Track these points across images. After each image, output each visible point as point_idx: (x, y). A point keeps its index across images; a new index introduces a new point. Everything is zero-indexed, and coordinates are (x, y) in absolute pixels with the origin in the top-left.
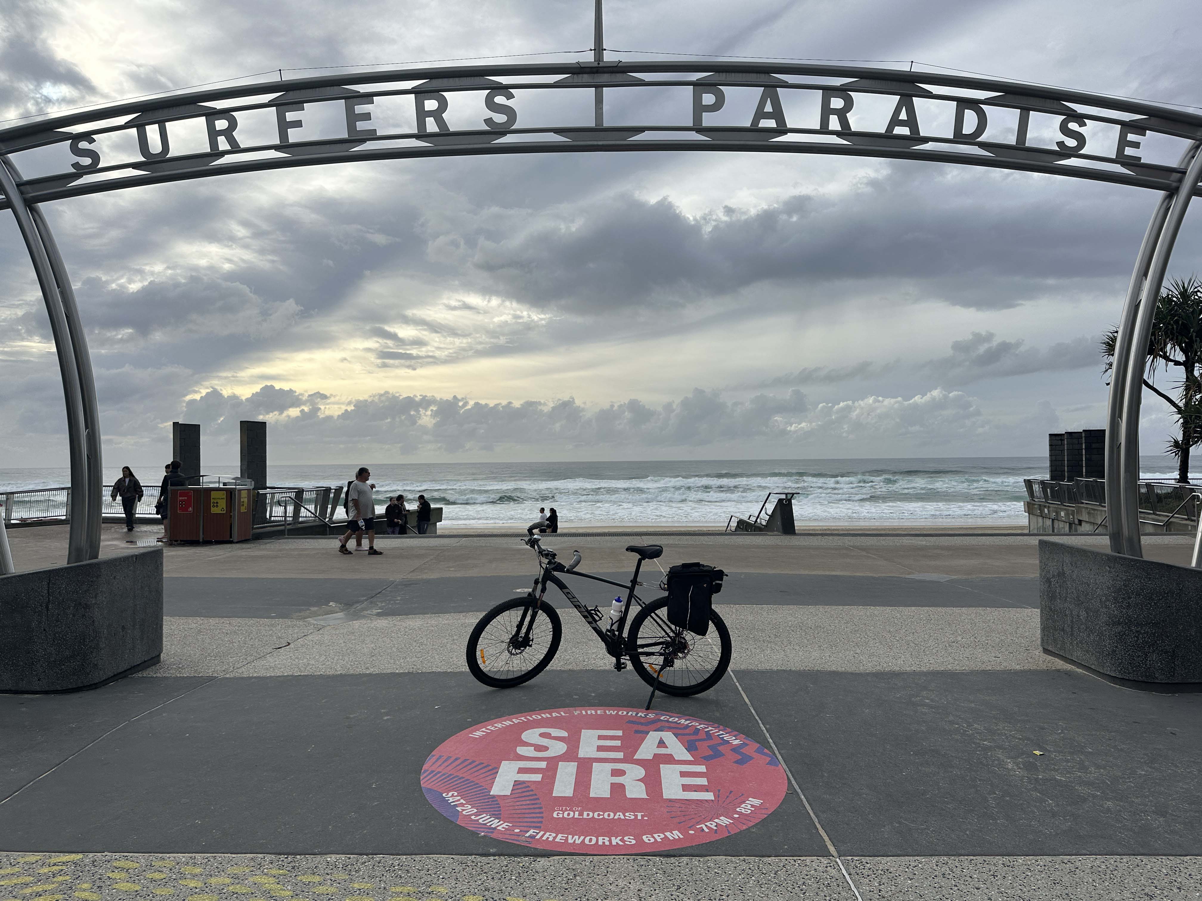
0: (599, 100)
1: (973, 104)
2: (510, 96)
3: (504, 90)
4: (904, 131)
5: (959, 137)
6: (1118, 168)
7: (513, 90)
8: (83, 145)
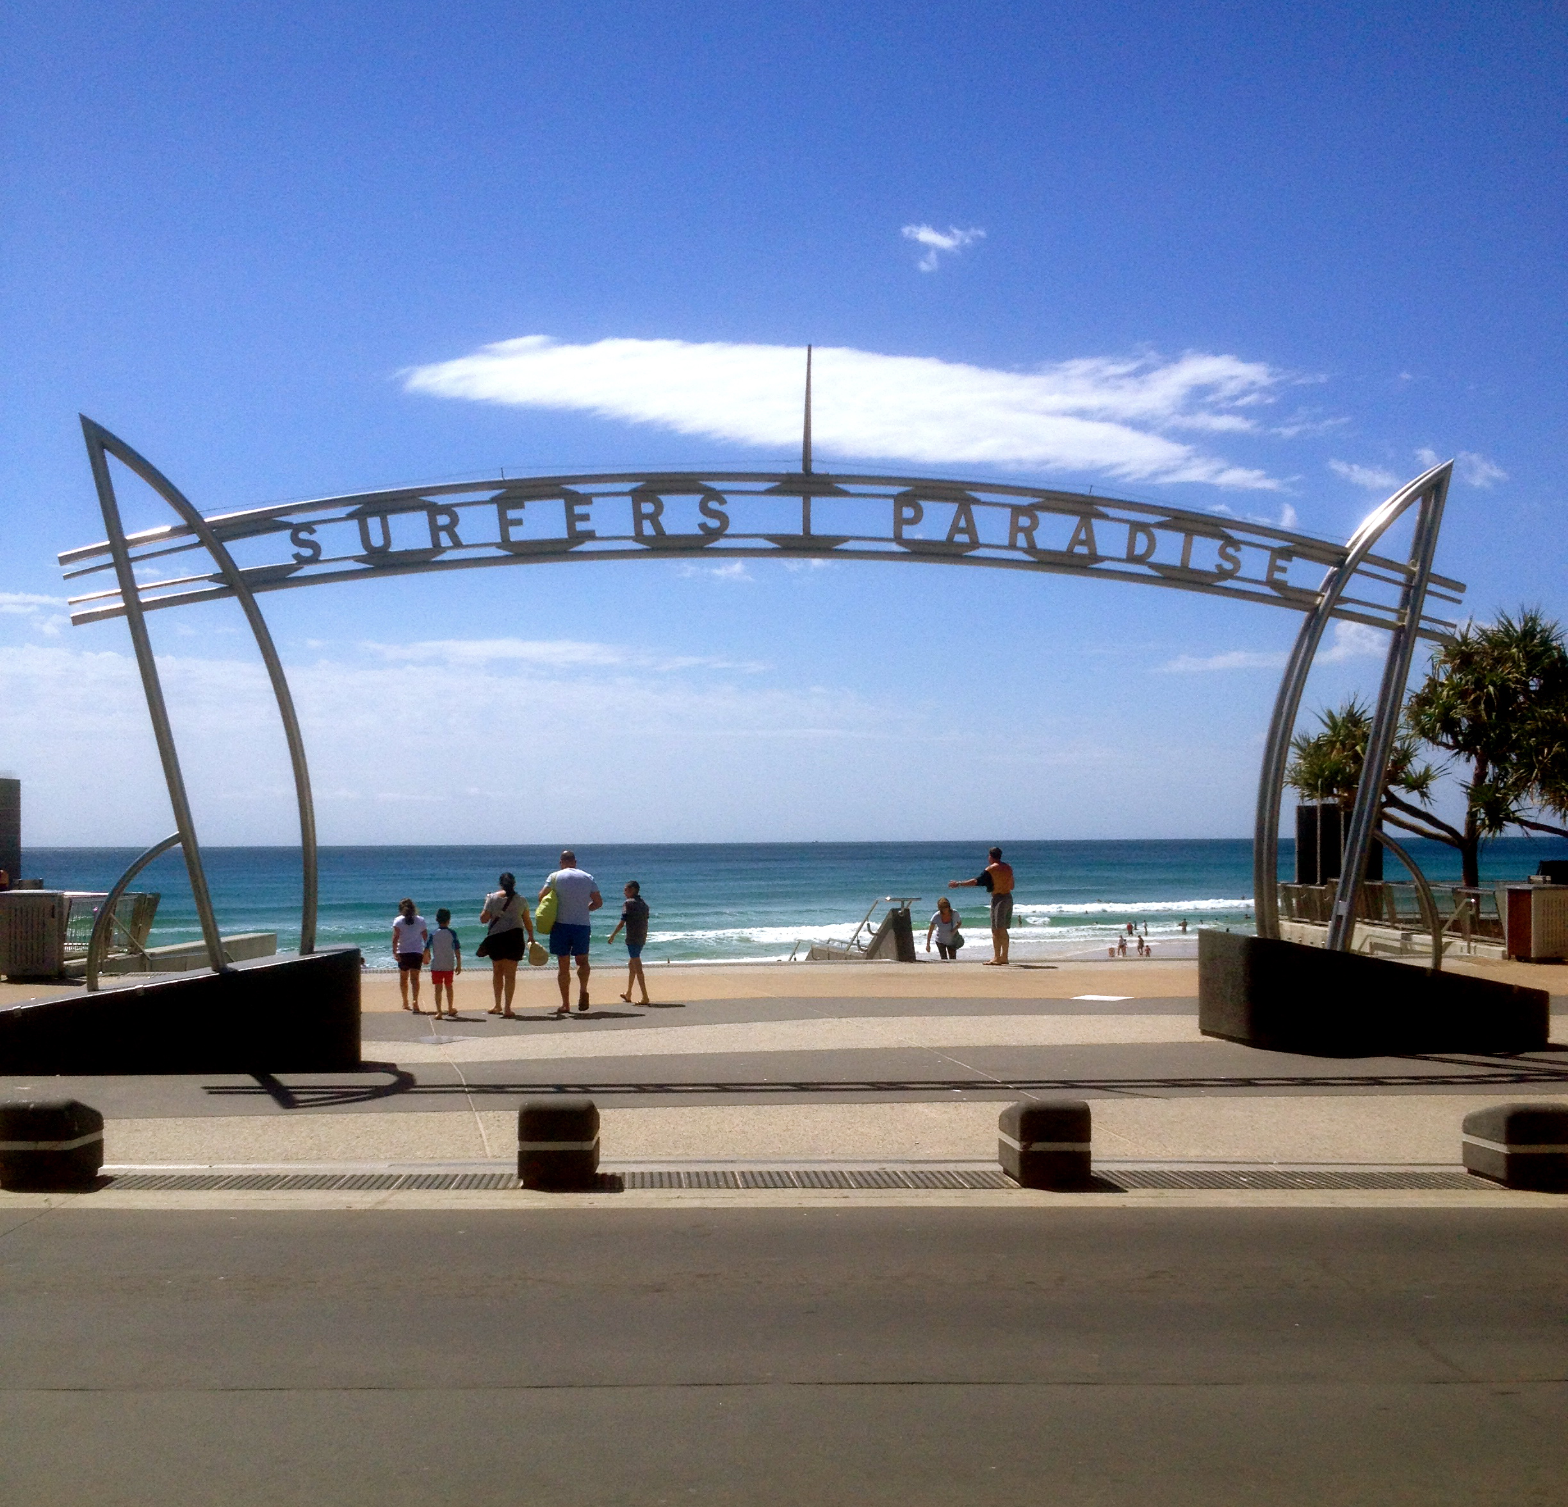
0: (807, 509)
1: (1145, 527)
2: (723, 502)
3: (717, 495)
4: (1083, 550)
5: (1131, 557)
6: (1267, 590)
7: (725, 496)
8: (303, 535)
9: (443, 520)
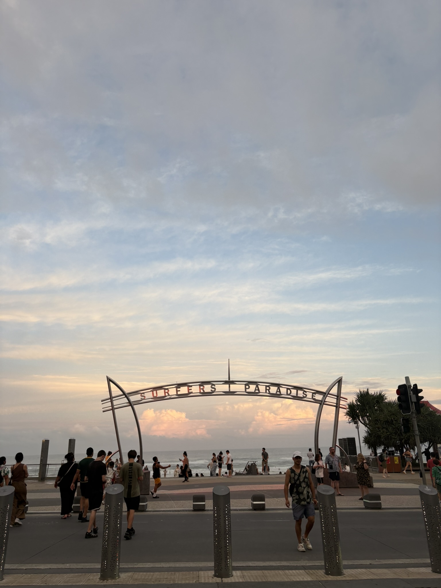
0: (229, 387)
1: (289, 389)
2: (215, 386)
3: (214, 385)
4: (278, 393)
5: (287, 394)
6: (312, 400)
7: (215, 385)
8: (143, 395)
9: (166, 391)
